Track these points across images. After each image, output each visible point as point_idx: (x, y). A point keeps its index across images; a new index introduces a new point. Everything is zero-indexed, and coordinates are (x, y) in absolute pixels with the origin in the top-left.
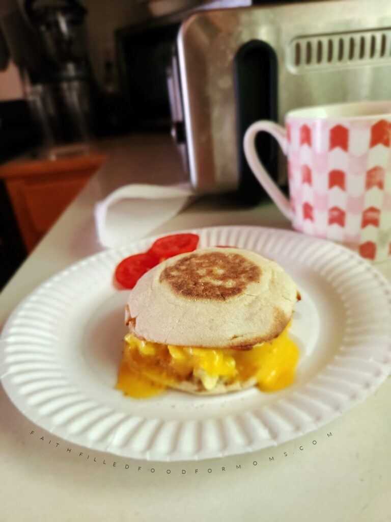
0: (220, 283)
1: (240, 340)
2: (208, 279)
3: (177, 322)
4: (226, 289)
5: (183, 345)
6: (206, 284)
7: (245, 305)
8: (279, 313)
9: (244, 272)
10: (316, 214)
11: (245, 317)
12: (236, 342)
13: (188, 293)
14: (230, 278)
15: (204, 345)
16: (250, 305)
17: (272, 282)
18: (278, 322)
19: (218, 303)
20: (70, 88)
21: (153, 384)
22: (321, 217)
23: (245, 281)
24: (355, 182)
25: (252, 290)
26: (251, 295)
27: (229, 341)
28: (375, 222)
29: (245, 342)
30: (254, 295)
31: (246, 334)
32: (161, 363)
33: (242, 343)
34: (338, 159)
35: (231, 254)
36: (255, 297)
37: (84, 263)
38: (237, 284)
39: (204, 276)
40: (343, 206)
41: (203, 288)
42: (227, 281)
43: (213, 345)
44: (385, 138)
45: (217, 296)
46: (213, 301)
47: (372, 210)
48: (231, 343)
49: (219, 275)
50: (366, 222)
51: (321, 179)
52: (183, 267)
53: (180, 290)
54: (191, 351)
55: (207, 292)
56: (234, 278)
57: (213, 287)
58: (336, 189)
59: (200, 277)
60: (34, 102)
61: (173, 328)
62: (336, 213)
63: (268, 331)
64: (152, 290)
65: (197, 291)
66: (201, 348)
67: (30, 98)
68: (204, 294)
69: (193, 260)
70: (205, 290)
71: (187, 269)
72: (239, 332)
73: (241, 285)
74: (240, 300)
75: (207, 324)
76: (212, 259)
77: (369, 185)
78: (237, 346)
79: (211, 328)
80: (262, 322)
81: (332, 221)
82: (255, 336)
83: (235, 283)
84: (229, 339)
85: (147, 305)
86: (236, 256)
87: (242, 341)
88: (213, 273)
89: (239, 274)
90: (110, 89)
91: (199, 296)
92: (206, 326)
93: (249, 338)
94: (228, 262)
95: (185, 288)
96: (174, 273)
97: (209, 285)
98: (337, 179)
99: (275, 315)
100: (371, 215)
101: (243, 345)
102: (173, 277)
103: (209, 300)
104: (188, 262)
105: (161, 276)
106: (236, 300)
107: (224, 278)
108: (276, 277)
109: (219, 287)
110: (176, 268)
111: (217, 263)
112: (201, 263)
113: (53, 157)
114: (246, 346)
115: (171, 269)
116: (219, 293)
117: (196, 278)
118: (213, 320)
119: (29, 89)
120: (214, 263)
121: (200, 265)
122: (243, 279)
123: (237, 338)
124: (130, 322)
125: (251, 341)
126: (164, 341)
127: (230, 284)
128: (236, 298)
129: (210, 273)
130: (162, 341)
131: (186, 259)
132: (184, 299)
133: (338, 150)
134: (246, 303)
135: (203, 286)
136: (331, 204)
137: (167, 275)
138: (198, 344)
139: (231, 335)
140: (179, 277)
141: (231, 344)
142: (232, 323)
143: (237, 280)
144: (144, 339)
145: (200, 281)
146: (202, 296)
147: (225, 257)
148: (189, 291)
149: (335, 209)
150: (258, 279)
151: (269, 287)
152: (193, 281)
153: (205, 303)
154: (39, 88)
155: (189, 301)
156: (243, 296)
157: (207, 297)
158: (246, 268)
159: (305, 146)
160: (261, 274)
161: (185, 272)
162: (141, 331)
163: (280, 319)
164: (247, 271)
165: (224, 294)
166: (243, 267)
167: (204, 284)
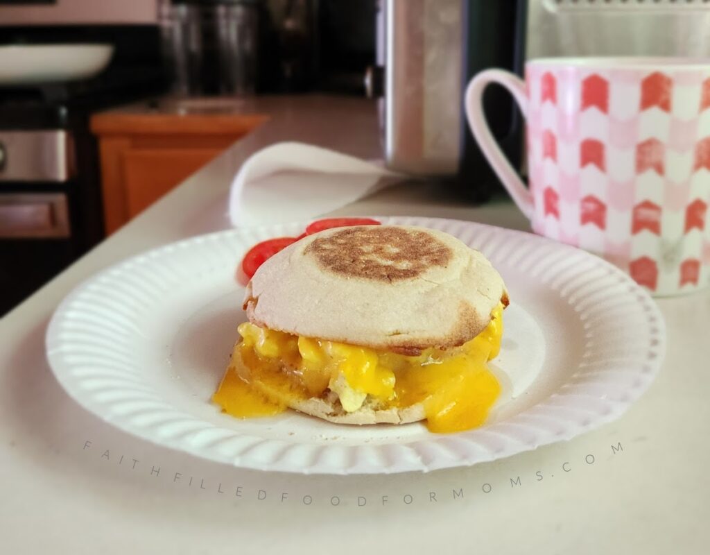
0: (390, 263)
1: (403, 338)
2: (374, 257)
3: (317, 302)
4: (396, 270)
5: (319, 336)
6: (368, 262)
7: (419, 293)
8: (467, 309)
9: (428, 253)
10: (563, 205)
11: (416, 308)
12: (397, 340)
13: (341, 269)
14: (405, 258)
15: (350, 340)
16: (427, 294)
17: (467, 271)
18: (465, 322)
19: (381, 284)
20: (227, 16)
21: (267, 400)
22: (570, 210)
23: (426, 264)
24: (620, 160)
25: (433, 276)
26: (431, 282)
27: (388, 337)
28: (655, 227)
29: (411, 342)
30: (437, 282)
31: (414, 332)
32: (285, 369)
33: (405, 342)
34: (594, 124)
35: (415, 232)
36: (437, 285)
37: (199, 240)
38: (413, 266)
39: (368, 253)
40: (602, 196)
41: (364, 266)
42: (400, 262)
43: (363, 339)
44: (663, 97)
45: (382, 276)
46: (374, 282)
47: (648, 205)
48: (389, 340)
49: (390, 254)
50: (638, 225)
51: (569, 153)
52: (342, 241)
53: (330, 265)
54: (331, 349)
55: (368, 272)
56: (410, 259)
57: (378, 266)
58: (591, 168)
59: (363, 253)
60: (171, 30)
61: (309, 310)
62: (591, 206)
63: (447, 332)
64: (290, 262)
65: (353, 268)
66: (345, 343)
67: (166, 23)
68: (364, 272)
69: (359, 234)
70: (366, 268)
71: (346, 244)
72: (403, 326)
73: (418, 268)
74: (413, 285)
75: (358, 308)
76: (386, 235)
77: (641, 166)
78: (399, 347)
79: (363, 315)
80: (440, 318)
81: (586, 218)
82: (426, 335)
83: (411, 264)
84: (388, 334)
85: (278, 279)
86: (422, 234)
87: (406, 340)
88: (383, 251)
89: (420, 255)
90: (290, 24)
91: (354, 273)
92: (357, 311)
93: (417, 337)
94: (408, 240)
95: (337, 264)
96: (327, 246)
97: (373, 264)
98: (592, 153)
99: (461, 310)
100: (646, 213)
101: (407, 346)
102: (325, 250)
103: (367, 279)
104: (349, 236)
105: (307, 247)
106: (407, 284)
107: (397, 258)
108: (474, 265)
109: (387, 267)
110: (332, 241)
111: (392, 240)
112: (369, 239)
113: (182, 112)
114: (411, 348)
115: (324, 241)
116: (385, 273)
117: (357, 254)
118: (368, 304)
119: (166, 9)
120: (388, 240)
121: (367, 241)
122: (424, 260)
123: (399, 335)
124: (249, 303)
125: (420, 342)
126: (293, 328)
127: (404, 265)
128: (409, 282)
129: (379, 250)
130: (290, 329)
131: (348, 232)
132: (332, 275)
133: (593, 111)
134: (422, 291)
135: (364, 264)
136: (585, 191)
137: (316, 247)
138: (341, 338)
139: (391, 329)
140: (332, 251)
141: (389, 342)
142: (396, 312)
143: (415, 261)
144: (265, 326)
145: (362, 258)
146: (359, 274)
147: (405, 234)
148: (343, 267)
149: (590, 199)
150: (447, 264)
151: (461, 275)
152: (352, 258)
153: (361, 282)
154: (183, 10)
155: (339, 278)
156: (419, 280)
157: (367, 276)
158: (433, 249)
159: (548, 103)
160: (452, 258)
161: (342, 246)
162: (262, 313)
163: (468, 317)
164: (433, 253)
165: (391, 275)
166: (429, 247)
167: (366, 261)
